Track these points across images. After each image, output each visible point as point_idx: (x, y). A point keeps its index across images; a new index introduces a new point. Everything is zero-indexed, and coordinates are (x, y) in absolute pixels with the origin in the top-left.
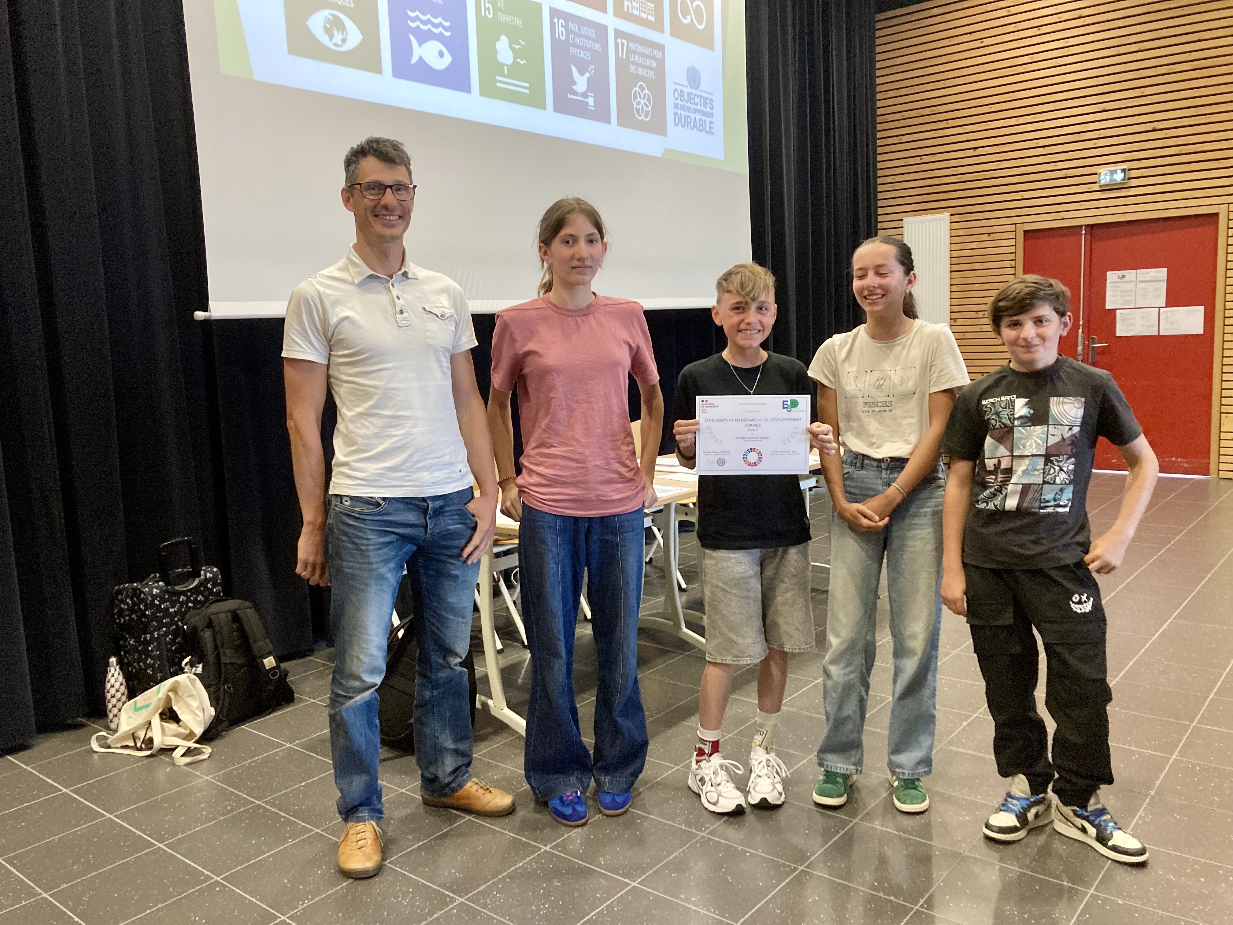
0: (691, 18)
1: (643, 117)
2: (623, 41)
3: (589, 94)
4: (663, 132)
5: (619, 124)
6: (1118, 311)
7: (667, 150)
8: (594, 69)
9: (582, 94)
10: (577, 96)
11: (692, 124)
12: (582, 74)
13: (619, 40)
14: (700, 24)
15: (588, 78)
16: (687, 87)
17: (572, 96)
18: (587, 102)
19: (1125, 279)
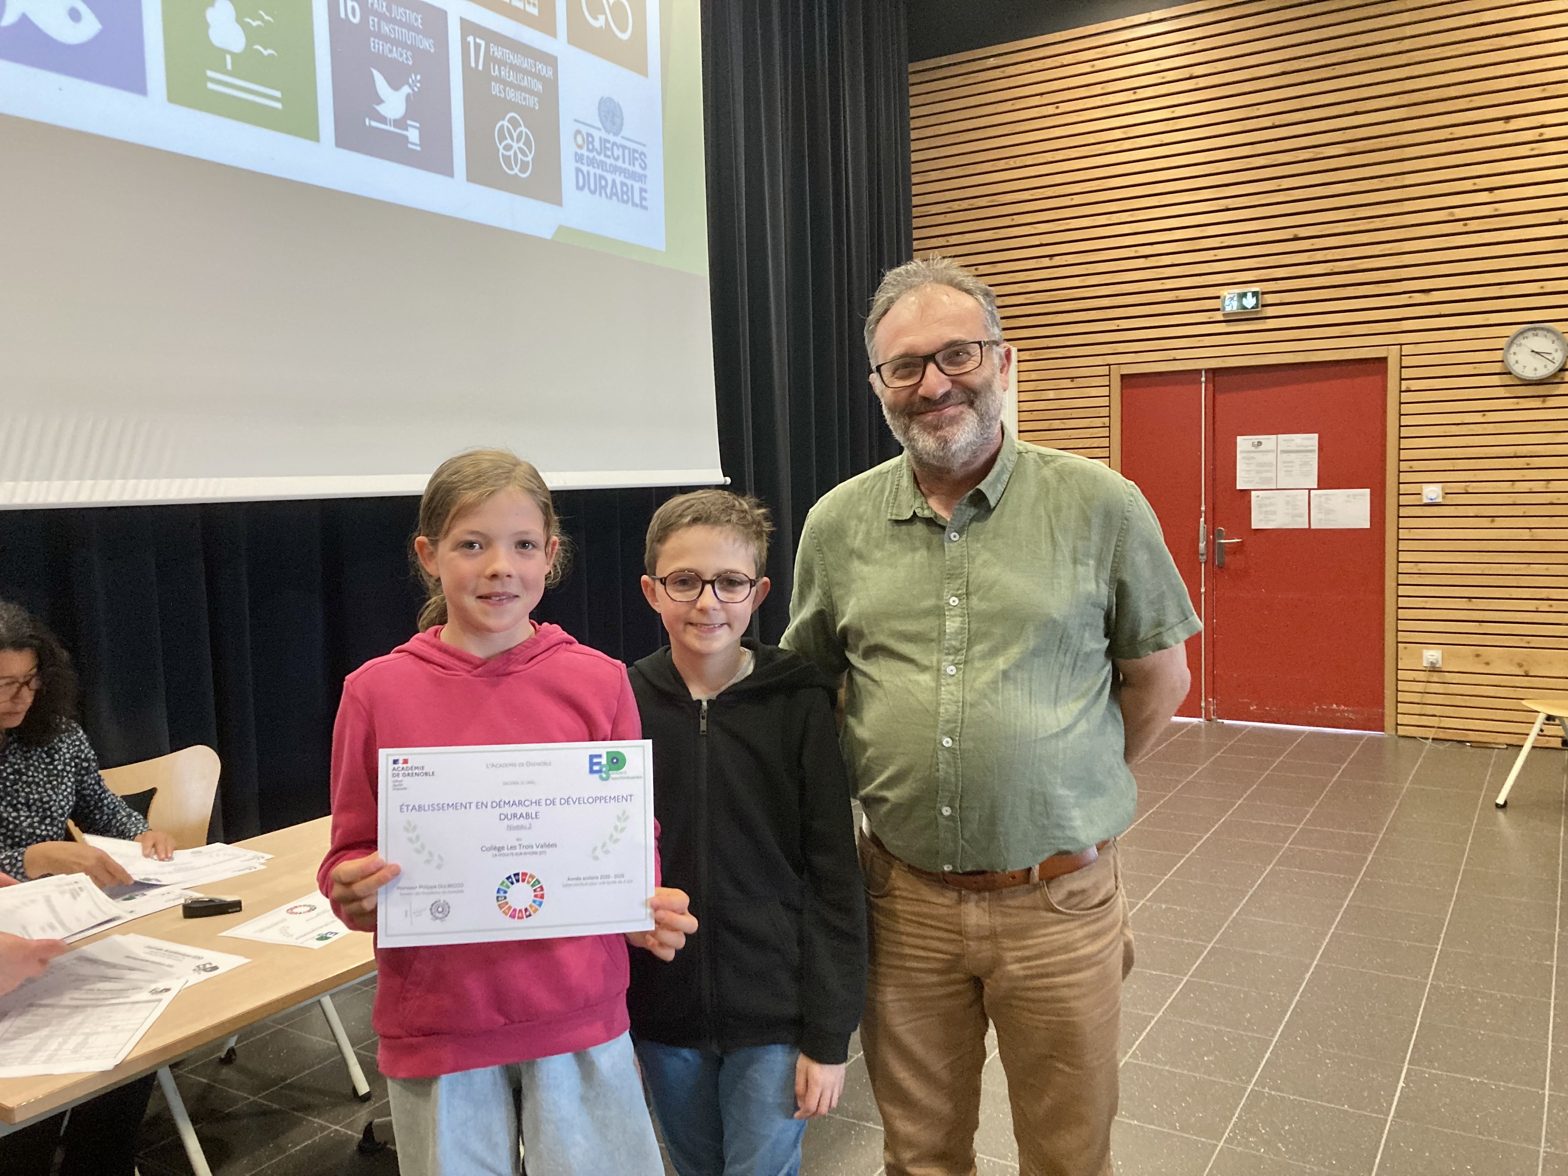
0: (607, 19)
1: (516, 171)
2: (478, 40)
3: (409, 122)
4: (556, 199)
5: (469, 179)
6: (1253, 492)
7: (562, 230)
8: (419, 82)
9: (394, 120)
10: (386, 124)
11: (609, 190)
12: (396, 87)
13: (470, 39)
14: (623, 30)
15: (408, 96)
16: (599, 129)
17: (374, 124)
18: (406, 138)
19: (1262, 448)
